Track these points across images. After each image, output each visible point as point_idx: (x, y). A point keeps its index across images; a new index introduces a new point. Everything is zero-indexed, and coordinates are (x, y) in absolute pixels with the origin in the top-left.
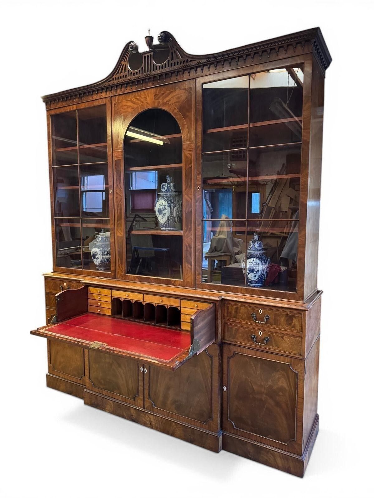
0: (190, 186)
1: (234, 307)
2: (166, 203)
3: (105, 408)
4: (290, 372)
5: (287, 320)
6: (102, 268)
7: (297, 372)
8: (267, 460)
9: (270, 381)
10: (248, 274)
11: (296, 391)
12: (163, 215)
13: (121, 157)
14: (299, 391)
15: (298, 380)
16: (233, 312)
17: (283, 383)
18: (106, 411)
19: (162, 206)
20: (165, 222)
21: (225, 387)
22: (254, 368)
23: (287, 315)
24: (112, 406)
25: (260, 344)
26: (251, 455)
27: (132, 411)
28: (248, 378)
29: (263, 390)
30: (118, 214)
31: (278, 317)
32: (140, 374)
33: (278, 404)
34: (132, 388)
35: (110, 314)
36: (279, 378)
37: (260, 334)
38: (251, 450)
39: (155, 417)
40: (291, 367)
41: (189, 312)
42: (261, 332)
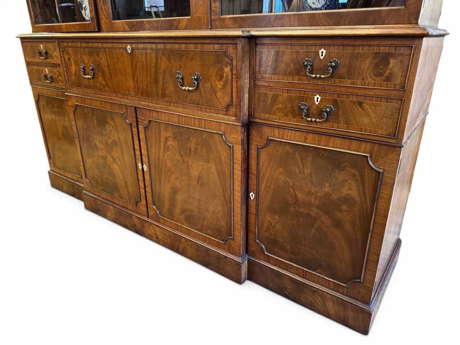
1: (273, 52)
3: (106, 214)
5: (377, 65)
7: (381, 171)
8: (311, 302)
9: (327, 185)
11: (374, 205)
14: (381, 204)
15: (381, 184)
16: (271, 62)
17: (350, 190)
18: (108, 218)
21: (252, 193)
24: (112, 212)
26: (288, 292)
27: (135, 219)
28: (289, 180)
29: (313, 200)
31: (357, 60)
33: (338, 224)
36: (344, 181)
37: (316, 100)
39: (161, 229)
40: (372, 161)
42: (318, 96)
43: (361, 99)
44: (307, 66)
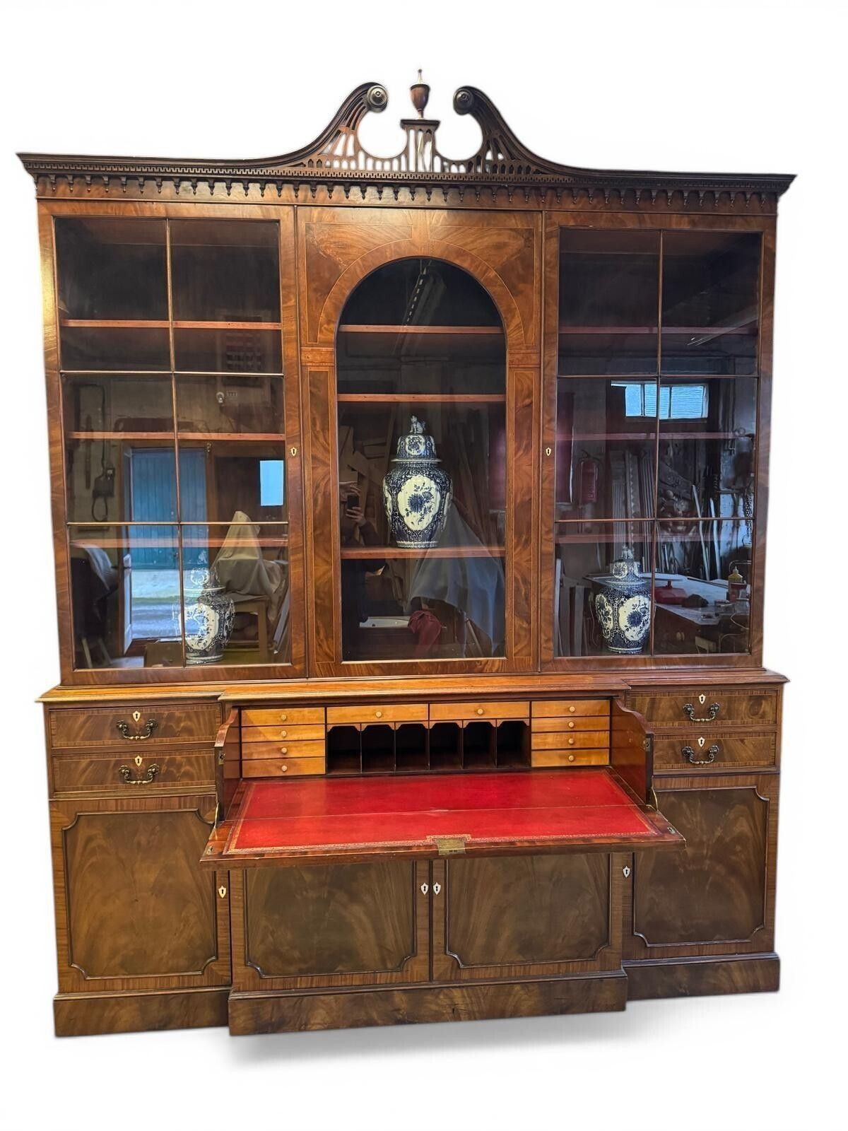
0: (526, 447)
1: (648, 699)
2: (433, 482)
3: (309, 1021)
4: (756, 805)
5: (752, 706)
6: (213, 657)
7: (768, 800)
8: (713, 984)
9: (719, 829)
10: (627, 630)
11: (764, 835)
12: (423, 512)
13: (329, 364)
15: (767, 813)
16: (646, 710)
17: (743, 827)
18: (314, 1028)
19: (423, 491)
20: (425, 529)
22: (688, 813)
23: (751, 698)
24: (331, 1009)
25: (702, 762)
26: (685, 988)
29: (705, 851)
30: (317, 512)
31: (735, 703)
32: (419, 901)
33: (733, 870)
34: (396, 941)
35: (322, 770)
36: (736, 819)
37: (700, 742)
38: (683, 977)
39: (467, 990)
40: (758, 792)
41: (549, 727)
42: (701, 738)
43: (742, 737)
44: (690, 712)
